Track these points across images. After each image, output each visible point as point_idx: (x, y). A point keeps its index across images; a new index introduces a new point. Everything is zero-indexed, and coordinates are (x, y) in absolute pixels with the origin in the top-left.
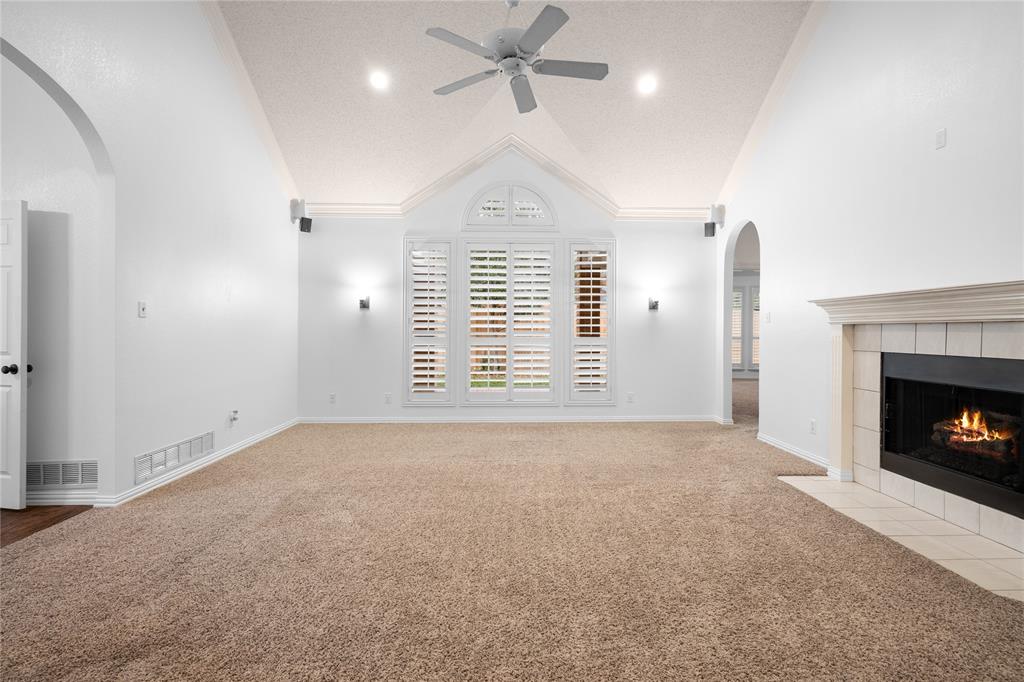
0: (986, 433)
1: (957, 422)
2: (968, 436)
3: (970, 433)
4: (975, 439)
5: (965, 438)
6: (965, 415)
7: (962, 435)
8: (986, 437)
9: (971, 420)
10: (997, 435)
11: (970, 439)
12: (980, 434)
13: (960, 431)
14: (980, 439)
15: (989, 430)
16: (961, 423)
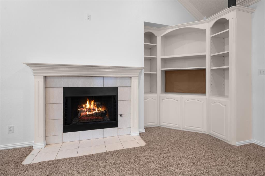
0: (97, 109)
1: (84, 106)
2: (89, 111)
3: (89, 110)
4: (92, 113)
5: (88, 113)
6: (88, 102)
7: (86, 111)
8: (96, 111)
9: (90, 104)
10: (101, 109)
11: (90, 113)
12: (94, 110)
13: (85, 110)
14: (94, 112)
15: (98, 108)
16: (86, 106)
